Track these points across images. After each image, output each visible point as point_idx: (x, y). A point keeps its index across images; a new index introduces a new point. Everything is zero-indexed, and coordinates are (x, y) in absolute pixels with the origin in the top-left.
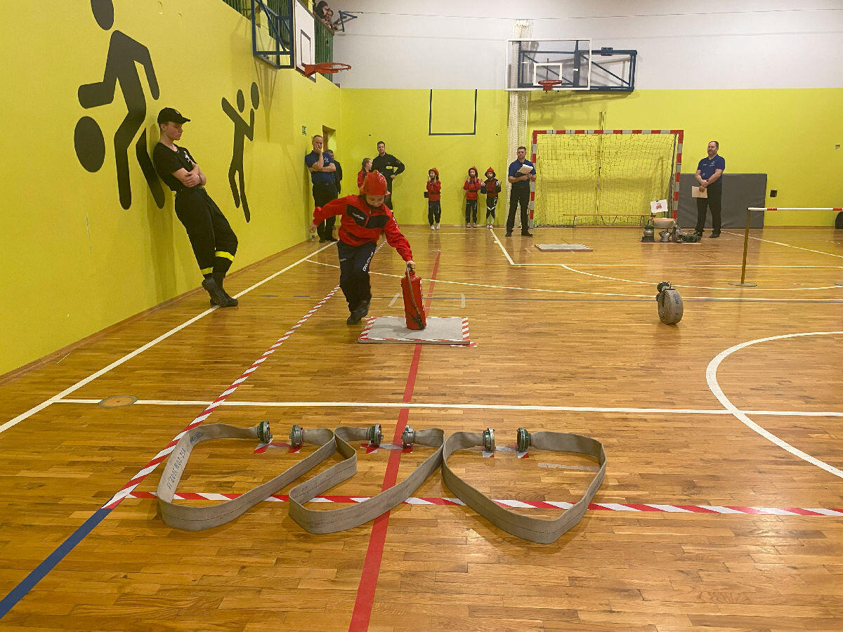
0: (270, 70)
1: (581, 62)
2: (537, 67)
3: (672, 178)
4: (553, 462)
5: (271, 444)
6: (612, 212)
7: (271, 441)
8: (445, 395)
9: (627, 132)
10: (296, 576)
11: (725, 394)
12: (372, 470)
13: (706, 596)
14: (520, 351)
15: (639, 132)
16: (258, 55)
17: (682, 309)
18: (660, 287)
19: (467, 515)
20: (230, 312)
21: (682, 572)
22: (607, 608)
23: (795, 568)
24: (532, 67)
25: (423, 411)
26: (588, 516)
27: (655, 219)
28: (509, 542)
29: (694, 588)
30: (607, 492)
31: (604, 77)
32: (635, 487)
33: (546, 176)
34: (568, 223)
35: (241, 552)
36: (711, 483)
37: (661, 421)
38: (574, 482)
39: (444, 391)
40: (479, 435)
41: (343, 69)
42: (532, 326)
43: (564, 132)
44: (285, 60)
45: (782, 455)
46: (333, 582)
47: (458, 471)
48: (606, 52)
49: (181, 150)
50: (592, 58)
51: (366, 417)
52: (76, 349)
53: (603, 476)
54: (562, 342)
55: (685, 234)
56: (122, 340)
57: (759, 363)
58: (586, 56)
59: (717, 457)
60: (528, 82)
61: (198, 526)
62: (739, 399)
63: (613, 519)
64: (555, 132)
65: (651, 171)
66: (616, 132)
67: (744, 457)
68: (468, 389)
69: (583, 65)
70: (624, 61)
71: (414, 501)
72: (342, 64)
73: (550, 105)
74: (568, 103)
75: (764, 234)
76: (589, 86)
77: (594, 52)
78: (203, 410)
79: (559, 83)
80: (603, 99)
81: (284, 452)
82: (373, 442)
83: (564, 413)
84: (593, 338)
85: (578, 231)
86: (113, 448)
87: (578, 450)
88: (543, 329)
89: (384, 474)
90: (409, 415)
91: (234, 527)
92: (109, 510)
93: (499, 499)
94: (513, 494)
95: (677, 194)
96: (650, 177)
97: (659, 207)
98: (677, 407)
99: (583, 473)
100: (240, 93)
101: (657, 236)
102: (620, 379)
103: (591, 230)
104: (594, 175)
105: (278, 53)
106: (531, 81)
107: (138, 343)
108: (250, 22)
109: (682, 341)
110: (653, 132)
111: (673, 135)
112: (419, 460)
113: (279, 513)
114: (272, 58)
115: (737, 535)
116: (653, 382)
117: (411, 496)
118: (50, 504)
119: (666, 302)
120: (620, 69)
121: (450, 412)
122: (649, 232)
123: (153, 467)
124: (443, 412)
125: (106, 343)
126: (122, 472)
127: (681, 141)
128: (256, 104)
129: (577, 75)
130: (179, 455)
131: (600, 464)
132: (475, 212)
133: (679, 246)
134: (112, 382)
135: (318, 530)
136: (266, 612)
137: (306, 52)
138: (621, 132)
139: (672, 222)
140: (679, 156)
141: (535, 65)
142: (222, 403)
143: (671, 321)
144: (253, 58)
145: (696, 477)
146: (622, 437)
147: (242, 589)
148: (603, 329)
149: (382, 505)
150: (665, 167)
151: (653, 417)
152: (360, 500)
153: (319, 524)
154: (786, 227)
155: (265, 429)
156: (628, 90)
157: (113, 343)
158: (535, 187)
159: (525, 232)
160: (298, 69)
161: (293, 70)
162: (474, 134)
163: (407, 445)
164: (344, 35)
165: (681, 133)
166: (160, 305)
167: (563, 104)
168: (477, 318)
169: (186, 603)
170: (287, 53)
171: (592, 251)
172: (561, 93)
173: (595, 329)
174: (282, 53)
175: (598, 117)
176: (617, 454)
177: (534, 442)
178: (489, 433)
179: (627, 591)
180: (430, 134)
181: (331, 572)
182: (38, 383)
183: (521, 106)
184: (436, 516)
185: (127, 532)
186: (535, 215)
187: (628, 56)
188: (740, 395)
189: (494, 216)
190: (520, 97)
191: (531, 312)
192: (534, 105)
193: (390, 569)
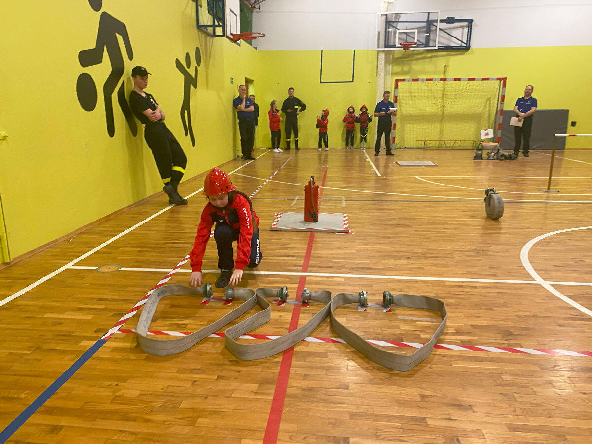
0: (208, 38)
1: (432, 29)
2: (399, 33)
3: (497, 113)
4: (409, 315)
5: (212, 298)
6: (452, 138)
7: (212, 297)
8: (331, 267)
9: (464, 80)
10: (231, 388)
11: (535, 270)
12: (282, 318)
13: (518, 411)
14: (384, 237)
16: (200, 27)
17: (503, 209)
18: (487, 192)
19: (348, 350)
20: (182, 208)
21: (501, 394)
22: (448, 417)
23: (584, 393)
24: (395, 33)
25: (317, 279)
26: (434, 353)
27: (484, 143)
28: (378, 369)
29: (510, 405)
30: (447, 337)
31: (448, 39)
32: (468, 334)
33: (404, 112)
34: (420, 146)
35: (193, 371)
36: (524, 333)
37: (487, 288)
38: (423, 329)
39: (330, 265)
40: (356, 295)
41: (260, 37)
42: (394, 219)
43: (417, 80)
44: (219, 31)
45: (576, 314)
46: (256, 393)
47: (341, 320)
48: (451, 20)
49: (148, 95)
50: (440, 25)
51: (276, 282)
52: (80, 232)
53: (445, 326)
54: (416, 231)
55: (506, 154)
56: (110, 227)
57: (559, 248)
58: (435, 24)
59: (528, 314)
60: (392, 44)
61: (164, 353)
62: (544, 273)
63: (451, 356)
64: (411, 80)
65: (482, 108)
66: (456, 80)
67: (549, 315)
68: (348, 263)
69: (433, 31)
70: (463, 27)
71: (309, 339)
72: (259, 33)
73: (409, 60)
74: (421, 58)
75: (565, 154)
76: (437, 46)
77: (441, 21)
78: (166, 275)
79: (413, 45)
80: (446, 55)
81: (221, 304)
82: (281, 298)
83: (417, 281)
84: (438, 228)
85: (428, 151)
86: (106, 300)
87: (427, 307)
88: (402, 222)
89: (290, 321)
90: (306, 281)
91: (188, 354)
92: (105, 341)
93: (370, 339)
94: (381, 337)
95: (500, 125)
96: (480, 112)
97: (487, 134)
98: (499, 278)
99: (431, 323)
100: (188, 55)
101: (485, 155)
102: (458, 258)
103: (437, 151)
104: (439, 111)
105: (214, 26)
106: (394, 43)
107: (121, 229)
108: (194, 4)
109: (503, 231)
110: (484, 79)
111: (498, 81)
112: (315, 312)
113: (218, 345)
114: (210, 29)
115: (542, 369)
116: (481, 260)
117: (309, 336)
118: (67, 336)
119: (491, 202)
120: (460, 34)
121: (335, 279)
122: (479, 152)
123: (134, 313)
124: (330, 279)
125: (101, 229)
126: (112, 316)
127: (504, 85)
128: (199, 62)
129: (428, 38)
130: (150, 305)
131: (443, 318)
132: (353, 138)
133: (501, 163)
134: (105, 255)
135: (244, 358)
136: (211, 411)
137: (233, 24)
138: (459, 80)
139: (496, 146)
140: (503, 97)
141: (398, 31)
142: (179, 270)
143: (495, 216)
144: (196, 29)
145: (512, 327)
146: (459, 299)
147: (194, 396)
148: (445, 222)
149: (288, 342)
150: (492, 105)
151: (480, 284)
152: (274, 338)
153: (245, 353)
154: (582, 149)
155: (208, 288)
156: (465, 48)
157: (104, 229)
158: (396, 120)
159: (389, 153)
160: (228, 37)
161: (225, 38)
162: (353, 82)
163: (305, 301)
164: (259, 12)
165: (505, 80)
166: (135, 204)
167: (417, 59)
168: (354, 214)
169: (158, 404)
170: (220, 26)
171: (437, 166)
172: (416, 52)
173: (439, 222)
174: (217, 26)
175: (442, 69)
176: (455, 310)
177: (395, 301)
178: (363, 294)
179: (461, 405)
180: (321, 82)
181: (254, 386)
182: (56, 255)
183: (387, 62)
184: (326, 350)
185: (118, 356)
186: (396, 140)
187: (466, 23)
188: (545, 270)
189: (365, 141)
190: (386, 55)
191: (393, 210)
192: (397, 61)
193: (295, 385)
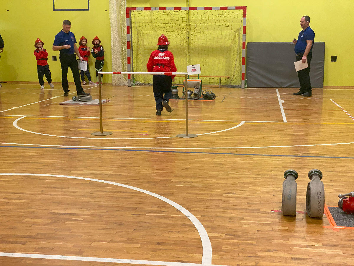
9: (201, 9)
15: (210, 8)
43: (150, 9)
64: (143, 9)
66: (191, 9)
95: (243, 59)
96: (229, 45)
104: (184, 44)
110: (222, 8)
122: (174, 91)
138: (195, 9)
140: (244, 28)
162: (89, 10)
165: (244, 8)
180: (54, 10)
